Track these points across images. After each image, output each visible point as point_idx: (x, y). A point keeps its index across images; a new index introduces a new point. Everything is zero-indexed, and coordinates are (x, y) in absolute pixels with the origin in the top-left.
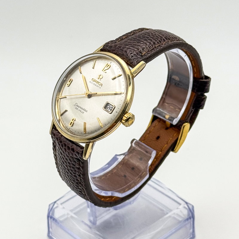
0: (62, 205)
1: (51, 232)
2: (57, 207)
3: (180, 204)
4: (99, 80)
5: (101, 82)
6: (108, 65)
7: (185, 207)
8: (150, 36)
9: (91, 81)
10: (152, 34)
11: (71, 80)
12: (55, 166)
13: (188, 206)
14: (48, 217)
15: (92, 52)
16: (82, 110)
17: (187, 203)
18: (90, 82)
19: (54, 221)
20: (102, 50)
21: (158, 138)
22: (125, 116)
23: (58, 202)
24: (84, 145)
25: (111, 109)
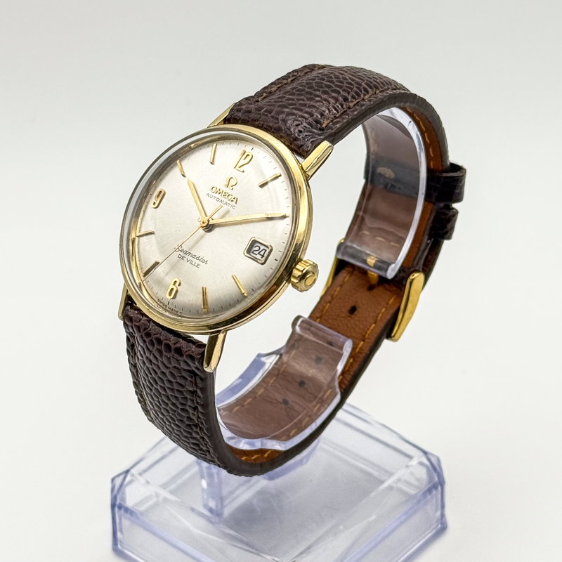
0: (143, 475)
1: (121, 542)
2: (131, 482)
3: (410, 457)
4: (228, 190)
5: (234, 193)
6: (248, 155)
7: (421, 464)
8: (332, 82)
9: (210, 193)
10: (337, 77)
11: (161, 192)
12: (133, 389)
13: (429, 460)
14: (113, 506)
15: (205, 127)
16: (195, 260)
17: (425, 453)
18: (208, 195)
19: (128, 515)
20: (227, 121)
21: (353, 310)
22: (297, 269)
23: (133, 471)
24: (204, 339)
25: (262, 253)
